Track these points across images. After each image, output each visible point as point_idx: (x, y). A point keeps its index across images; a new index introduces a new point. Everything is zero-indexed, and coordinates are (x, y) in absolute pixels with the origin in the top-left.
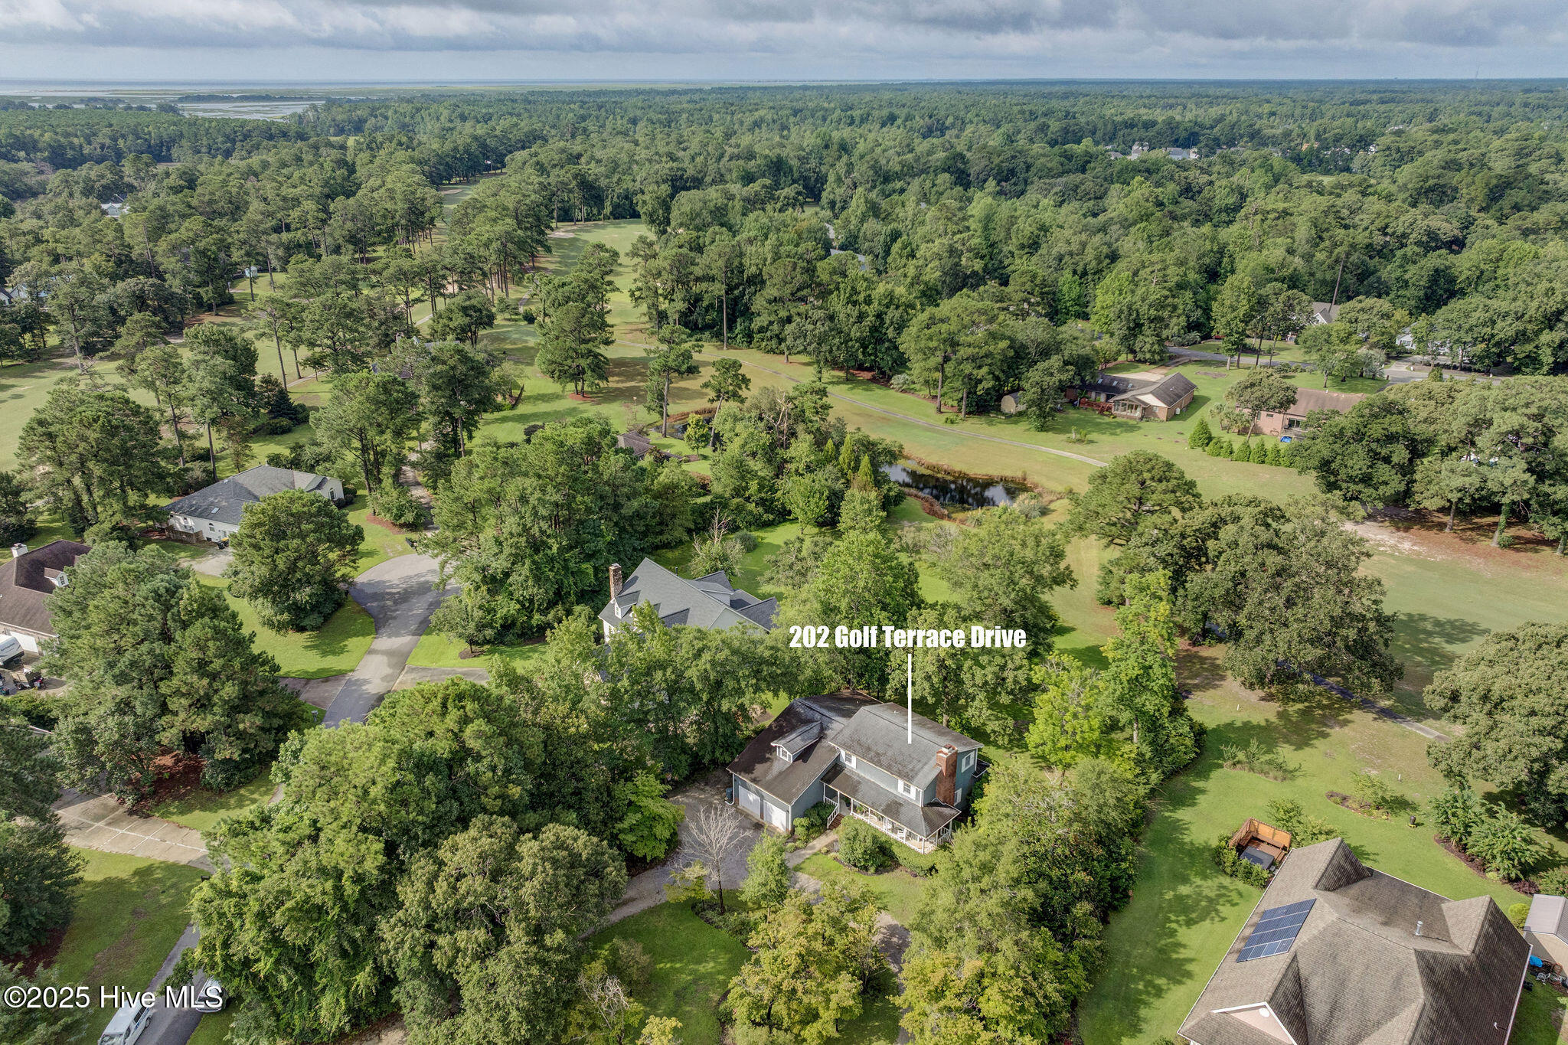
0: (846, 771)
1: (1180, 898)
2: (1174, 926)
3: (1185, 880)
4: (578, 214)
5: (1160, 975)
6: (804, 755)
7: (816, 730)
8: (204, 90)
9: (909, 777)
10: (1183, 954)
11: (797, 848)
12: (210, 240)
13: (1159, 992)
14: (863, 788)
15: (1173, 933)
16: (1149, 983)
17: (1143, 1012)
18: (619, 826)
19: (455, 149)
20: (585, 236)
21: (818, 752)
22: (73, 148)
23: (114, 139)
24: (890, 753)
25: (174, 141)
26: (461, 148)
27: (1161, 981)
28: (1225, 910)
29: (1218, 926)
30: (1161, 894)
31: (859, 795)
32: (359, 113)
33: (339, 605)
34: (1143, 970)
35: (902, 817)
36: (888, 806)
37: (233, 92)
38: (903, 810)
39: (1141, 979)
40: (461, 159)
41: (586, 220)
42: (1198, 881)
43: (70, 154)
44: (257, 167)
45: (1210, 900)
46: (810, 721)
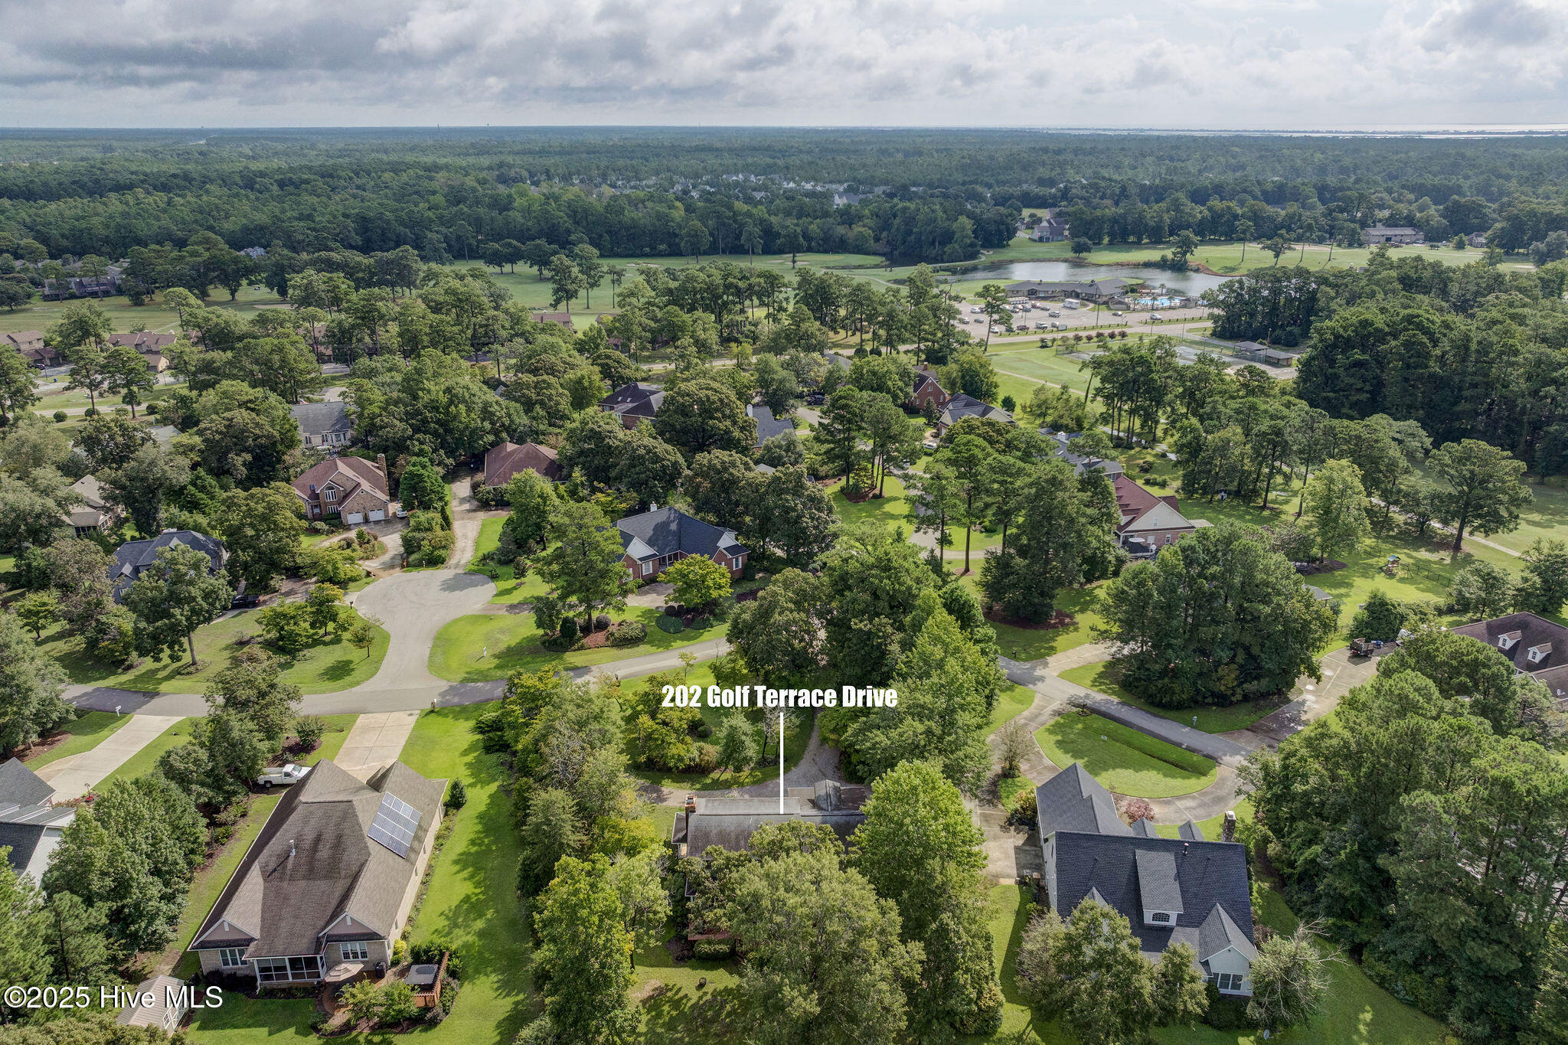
1: (481, 915)
2: (478, 891)
3: (481, 934)
5: (477, 852)
10: (465, 874)
13: (473, 842)
15: (477, 885)
16: (480, 845)
17: (479, 827)
27: (474, 849)
28: (442, 923)
29: (445, 907)
30: (497, 911)
34: (489, 851)
39: (488, 845)
42: (470, 938)
45: (456, 925)
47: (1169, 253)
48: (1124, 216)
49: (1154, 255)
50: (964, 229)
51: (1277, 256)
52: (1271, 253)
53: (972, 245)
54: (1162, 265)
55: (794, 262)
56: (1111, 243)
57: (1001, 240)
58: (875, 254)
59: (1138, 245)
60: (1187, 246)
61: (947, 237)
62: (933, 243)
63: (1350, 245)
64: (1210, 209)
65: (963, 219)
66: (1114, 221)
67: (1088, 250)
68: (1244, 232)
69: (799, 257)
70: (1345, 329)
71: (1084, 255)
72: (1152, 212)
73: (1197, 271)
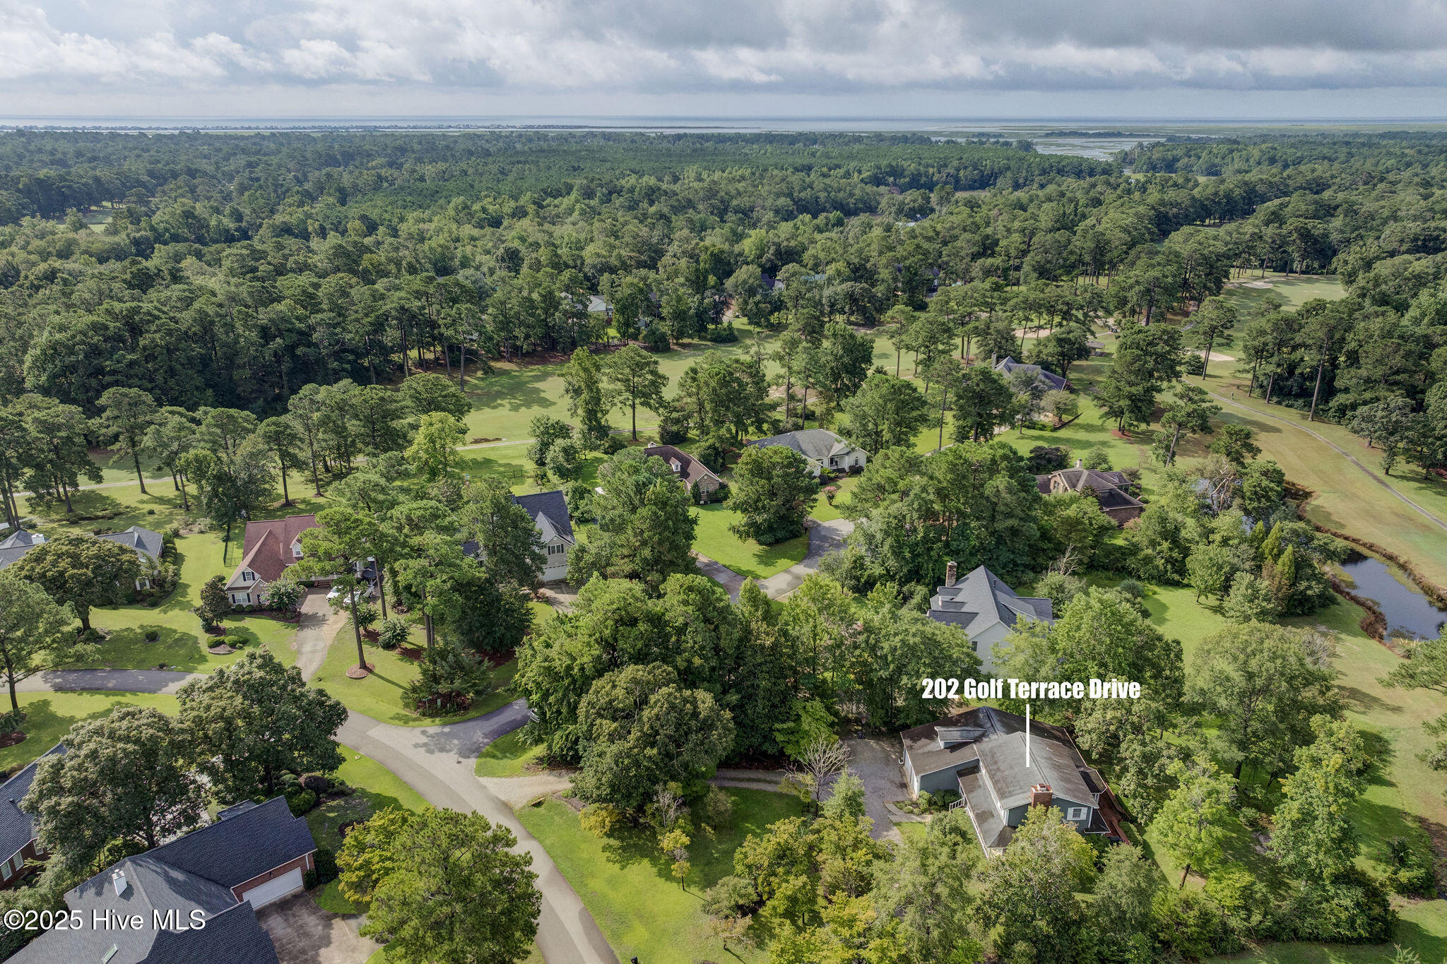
0: (978, 775)
4: (1296, 265)
6: (953, 747)
7: (977, 734)
8: (1073, 126)
9: (1002, 795)
11: (912, 812)
12: (915, 259)
14: (979, 792)
18: (777, 726)
19: (1216, 194)
20: (1284, 290)
21: (965, 751)
22: (927, 176)
23: (958, 170)
24: (1006, 773)
25: (1001, 173)
26: (1221, 193)
31: (971, 795)
32: (1175, 152)
33: (795, 535)
35: (986, 826)
36: (984, 812)
37: (1091, 129)
38: (991, 820)
40: (1219, 203)
41: (1303, 272)
43: (923, 179)
44: (1025, 200)
46: (981, 726)
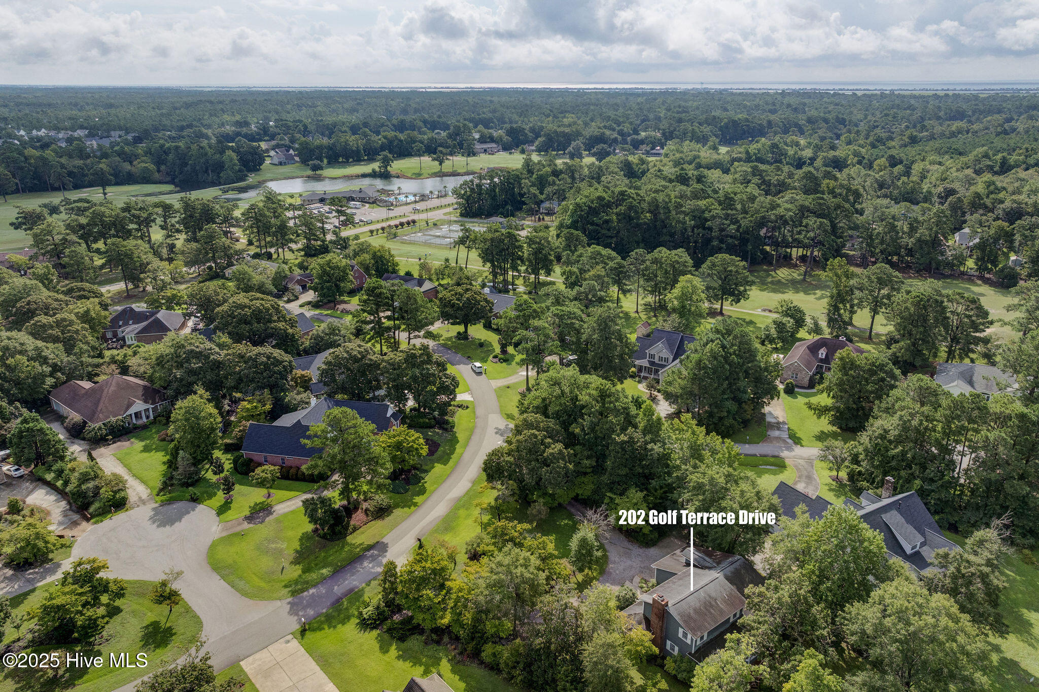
47: (376, 166)
48: (334, 144)
49: (367, 168)
50: (231, 160)
51: (440, 164)
52: (437, 163)
53: (240, 171)
54: (374, 175)
55: (105, 194)
56: (329, 163)
57: (255, 166)
58: (160, 183)
59: (346, 164)
60: (386, 162)
61: (219, 167)
62: (206, 171)
63: (469, 155)
64: (385, 137)
65: (229, 153)
66: (330, 148)
67: (321, 168)
68: (418, 151)
69: (109, 189)
70: (592, 202)
71: (318, 172)
72: (354, 141)
73: (398, 177)
